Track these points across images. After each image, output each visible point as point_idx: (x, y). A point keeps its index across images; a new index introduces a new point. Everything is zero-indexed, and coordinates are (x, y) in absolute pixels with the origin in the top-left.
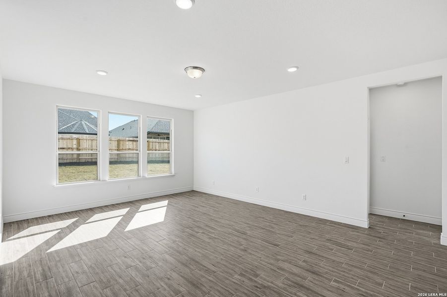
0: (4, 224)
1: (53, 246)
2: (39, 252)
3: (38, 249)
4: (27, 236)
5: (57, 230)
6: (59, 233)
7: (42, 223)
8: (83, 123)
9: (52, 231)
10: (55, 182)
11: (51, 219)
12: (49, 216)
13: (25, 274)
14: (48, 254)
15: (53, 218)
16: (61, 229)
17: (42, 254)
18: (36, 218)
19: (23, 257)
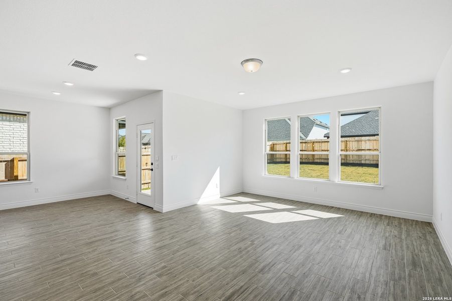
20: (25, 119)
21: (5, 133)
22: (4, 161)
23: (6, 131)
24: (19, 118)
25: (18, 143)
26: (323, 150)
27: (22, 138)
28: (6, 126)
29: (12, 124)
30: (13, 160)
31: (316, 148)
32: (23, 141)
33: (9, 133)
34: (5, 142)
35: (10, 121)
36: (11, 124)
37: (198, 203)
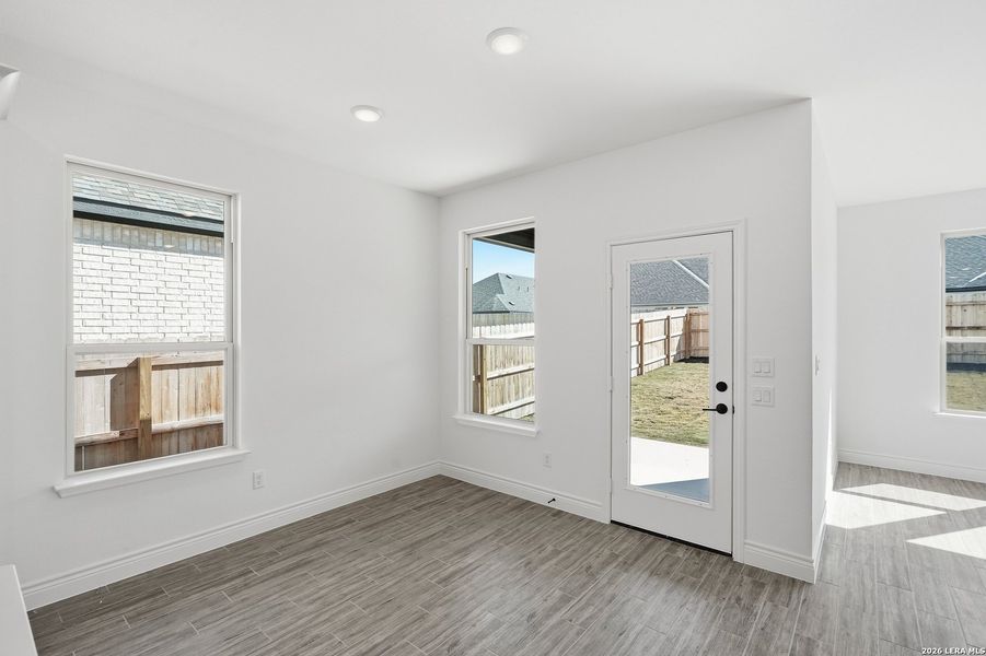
0: (840, 463)
1: (922, 536)
2: (893, 535)
3: (891, 528)
4: (874, 497)
5: (936, 508)
6: (940, 516)
7: (906, 485)
9: (924, 506)
10: (937, 405)
11: (926, 482)
12: (923, 476)
13: (863, 557)
14: (908, 544)
15: (930, 482)
16: (946, 510)
17: (898, 540)
18: (896, 471)
19: (863, 529)
20: (219, 245)
21: (89, 280)
22: (108, 371)
23: (92, 273)
24: (127, 233)
25: (124, 310)
27: (134, 296)
28: (91, 258)
29: (106, 250)
30: (135, 367)
32: (139, 303)
33: (101, 281)
34: (89, 309)
35: (102, 243)
36: (106, 252)
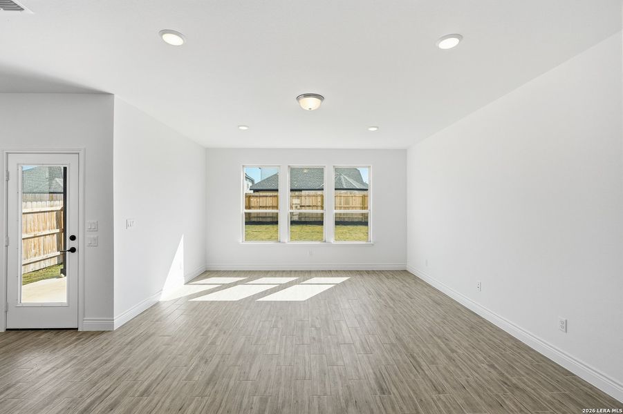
8: (342, 177)
10: (241, 239)
26: (260, 207)
31: (252, 205)
37: (160, 300)
